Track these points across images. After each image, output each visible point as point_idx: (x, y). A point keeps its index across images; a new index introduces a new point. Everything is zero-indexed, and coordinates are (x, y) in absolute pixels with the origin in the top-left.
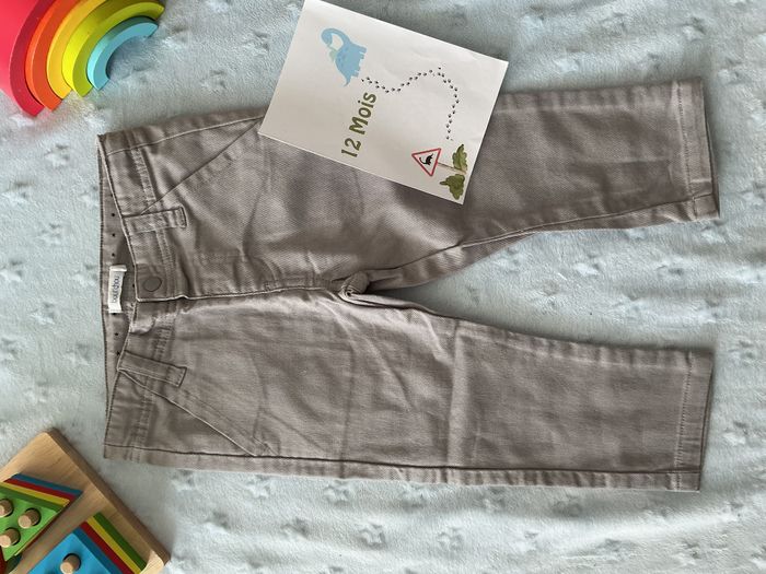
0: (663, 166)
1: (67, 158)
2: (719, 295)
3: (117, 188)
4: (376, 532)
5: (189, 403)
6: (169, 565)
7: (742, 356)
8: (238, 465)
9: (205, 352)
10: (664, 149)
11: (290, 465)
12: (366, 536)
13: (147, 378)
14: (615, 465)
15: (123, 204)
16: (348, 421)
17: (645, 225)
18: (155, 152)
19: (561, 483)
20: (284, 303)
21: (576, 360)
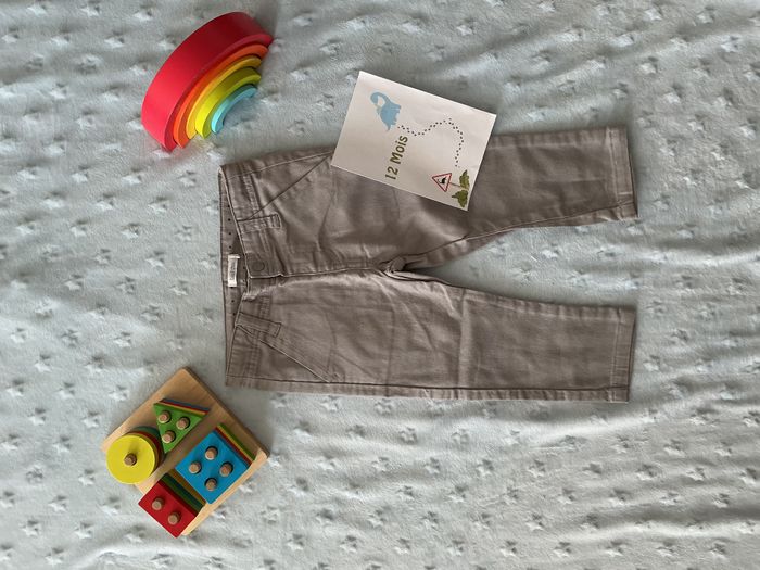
0: (600, 184)
1: (194, 180)
2: (639, 270)
3: (234, 201)
4: (410, 433)
5: (285, 348)
6: (269, 460)
7: (656, 311)
8: (317, 389)
9: (293, 312)
10: (602, 172)
11: (352, 388)
12: (403, 435)
13: (255, 330)
14: (571, 385)
15: (237, 212)
16: (391, 358)
17: (589, 224)
18: (258, 177)
19: (535, 398)
20: (347, 279)
21: (543, 314)
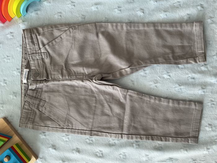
0: (190, 47)
1: (13, 36)
2: (205, 86)
3: (27, 46)
4: (100, 153)
5: (46, 111)
6: (37, 160)
7: (211, 104)
8: (60, 131)
9: (52, 96)
10: (191, 42)
11: (76, 131)
12: (97, 154)
13: (33, 103)
14: (173, 135)
15: (29, 50)
16: (94, 118)
17: (184, 64)
18: (39, 35)
19: (157, 140)
20: (76, 82)
